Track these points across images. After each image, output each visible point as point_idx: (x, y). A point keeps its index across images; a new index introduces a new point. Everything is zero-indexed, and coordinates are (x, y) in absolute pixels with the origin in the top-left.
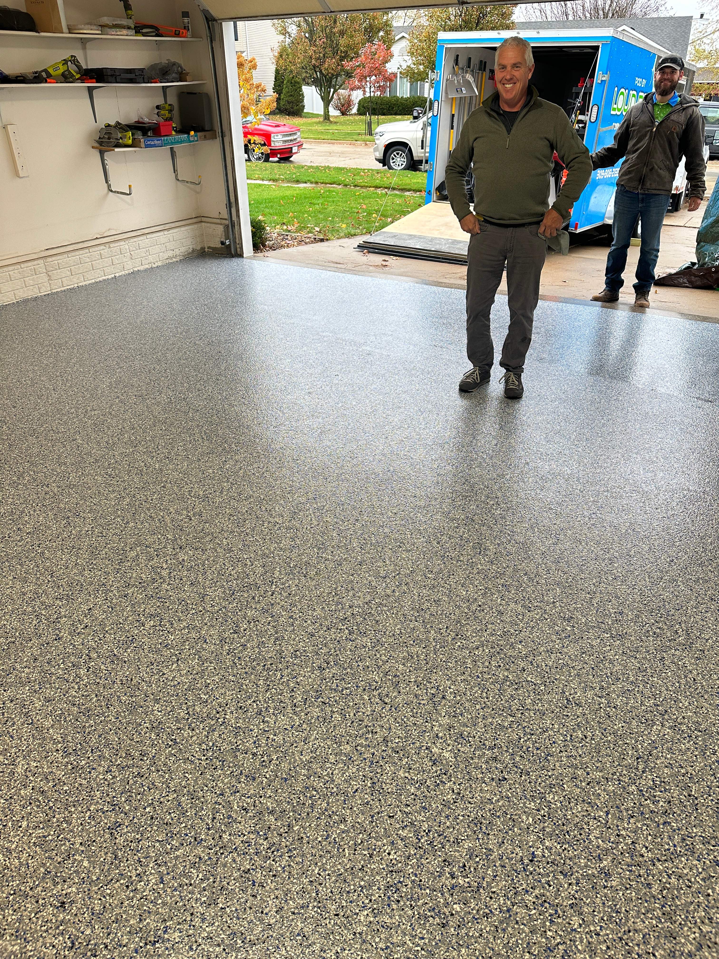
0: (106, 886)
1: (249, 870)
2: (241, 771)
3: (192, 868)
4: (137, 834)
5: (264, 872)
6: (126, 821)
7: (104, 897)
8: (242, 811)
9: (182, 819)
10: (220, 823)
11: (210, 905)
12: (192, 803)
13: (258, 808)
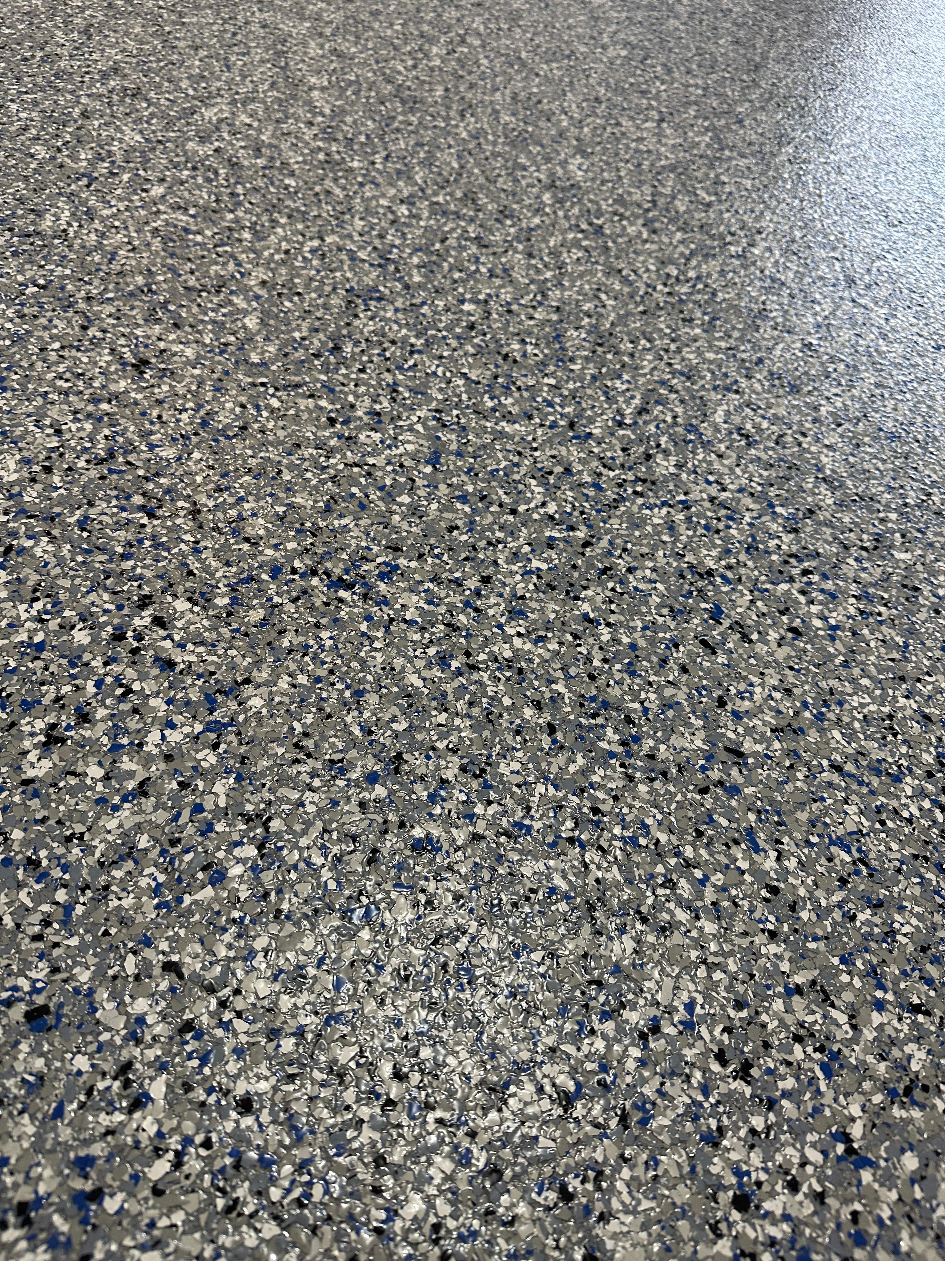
2: (761, 359)
8: (735, 436)
9: (552, 368)
12: (594, 352)
13: (787, 453)
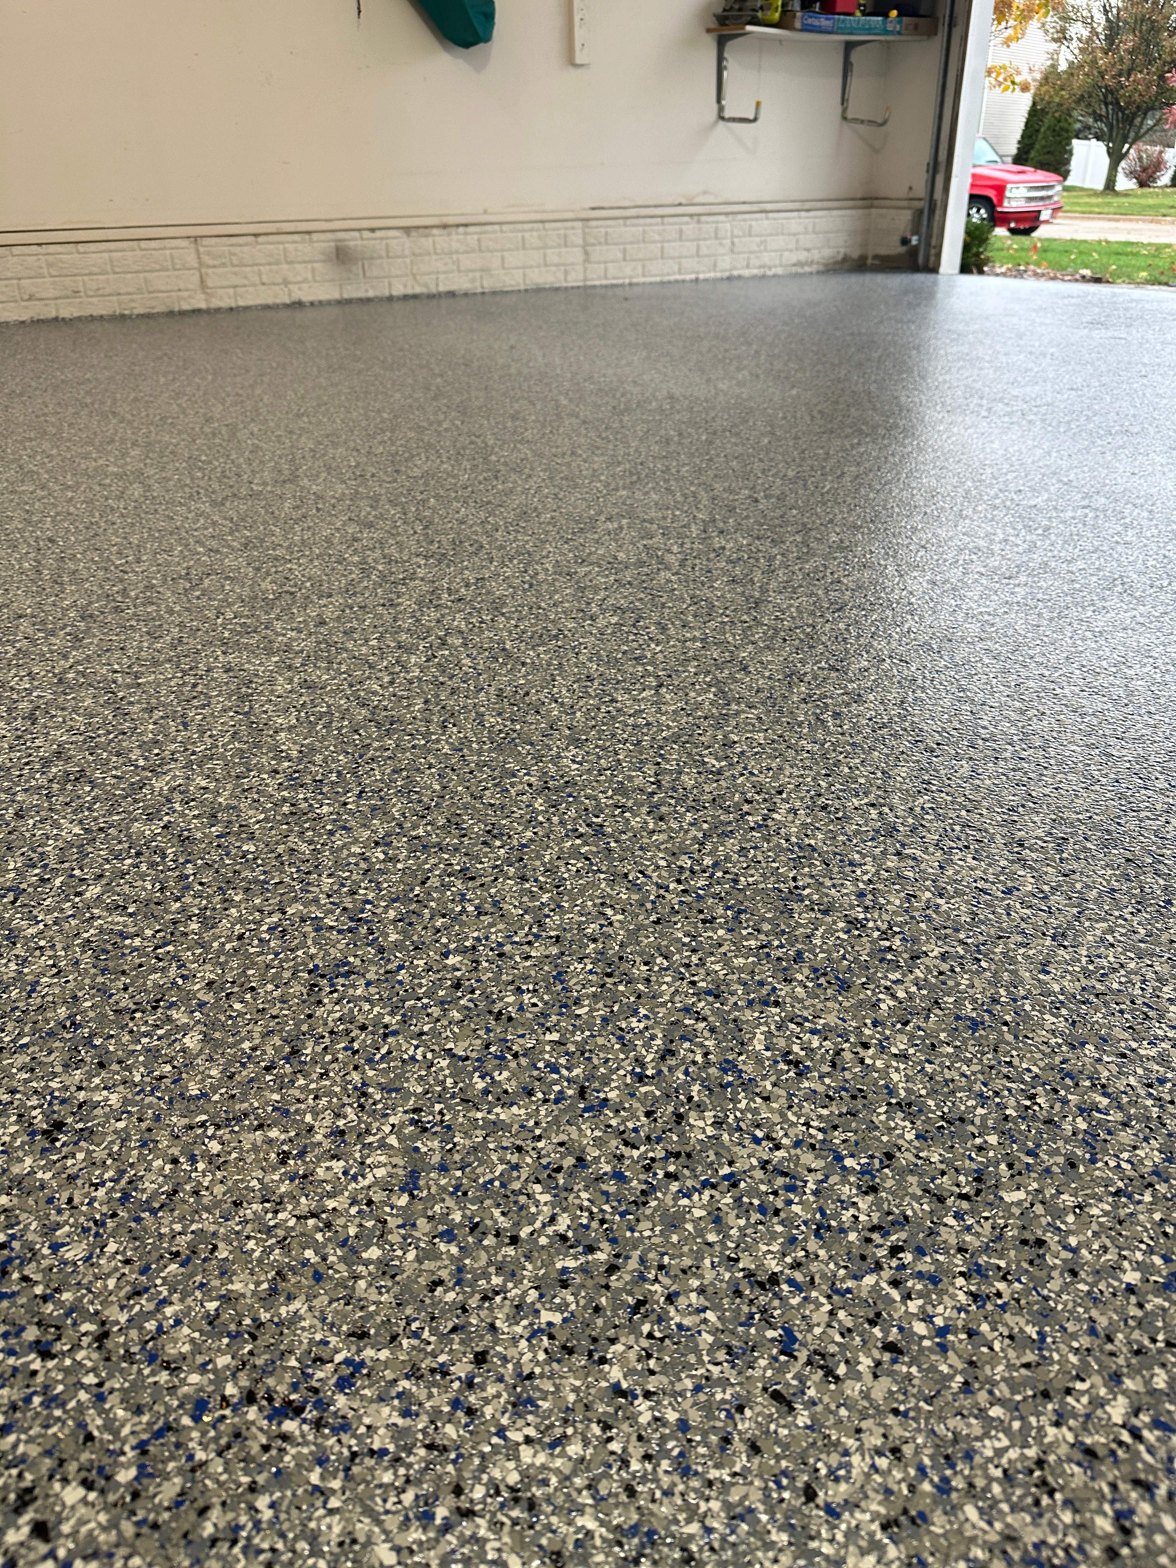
0: (218, 1127)
1: (774, 1279)
2: (799, 954)
3: (538, 1181)
4: (392, 1014)
5: (842, 1314)
6: (374, 969)
7: (193, 1160)
8: (782, 1066)
9: (554, 1018)
10: (686, 1073)
11: (570, 1351)
12: (603, 986)
13: (848, 1075)
